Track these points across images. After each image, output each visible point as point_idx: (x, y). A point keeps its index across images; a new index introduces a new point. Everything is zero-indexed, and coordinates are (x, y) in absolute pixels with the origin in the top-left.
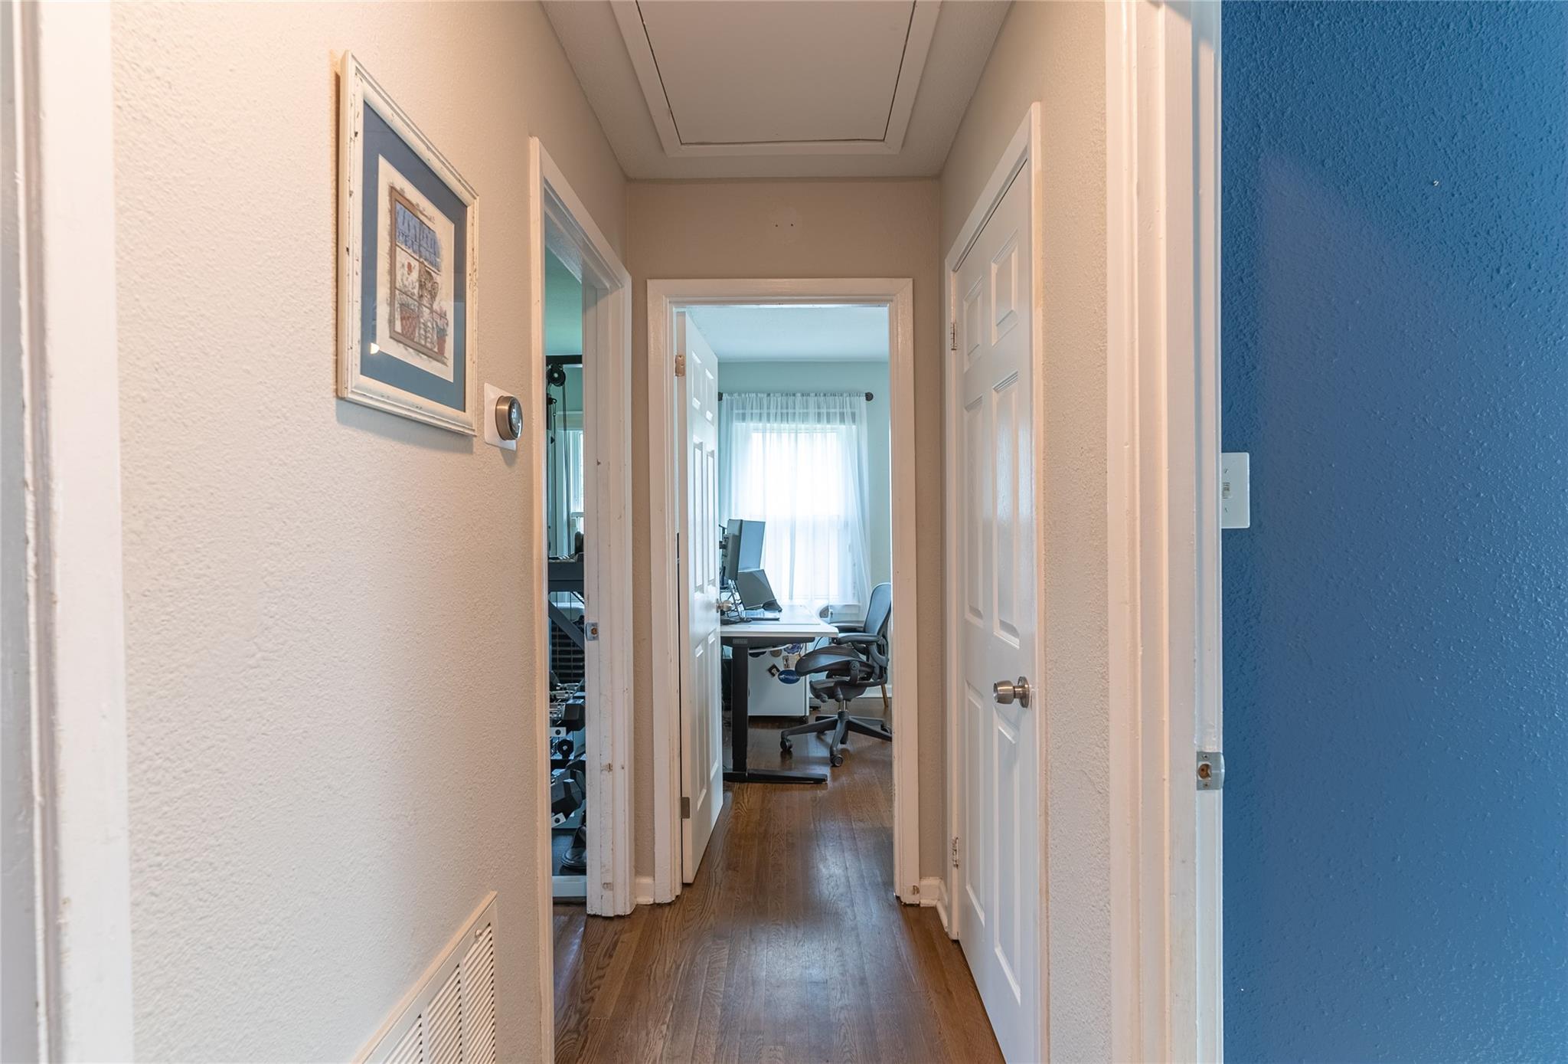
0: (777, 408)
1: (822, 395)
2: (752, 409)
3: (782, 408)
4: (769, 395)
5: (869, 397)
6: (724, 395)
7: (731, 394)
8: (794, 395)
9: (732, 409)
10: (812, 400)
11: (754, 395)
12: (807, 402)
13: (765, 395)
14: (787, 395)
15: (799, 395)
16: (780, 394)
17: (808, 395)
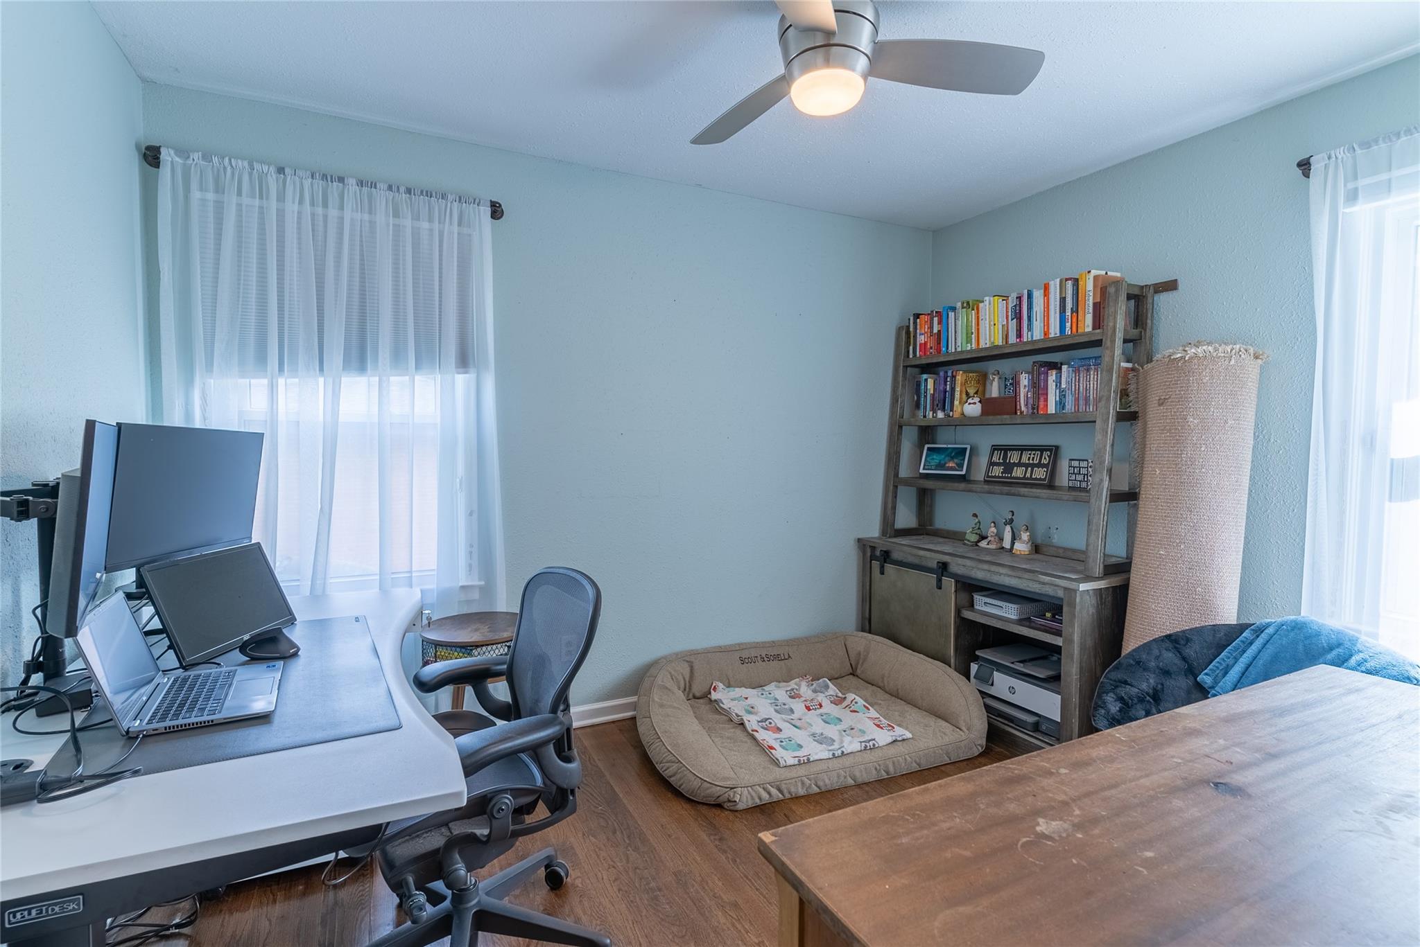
0: (301, 202)
1: (402, 189)
2: (239, 193)
3: (313, 204)
4: (281, 170)
5: (496, 211)
6: (162, 150)
7: (183, 152)
8: (341, 180)
9: (187, 190)
10: (382, 197)
11: (242, 164)
12: (370, 197)
13: (272, 169)
14: (324, 177)
15: (352, 181)
16: (309, 173)
17: (373, 185)
